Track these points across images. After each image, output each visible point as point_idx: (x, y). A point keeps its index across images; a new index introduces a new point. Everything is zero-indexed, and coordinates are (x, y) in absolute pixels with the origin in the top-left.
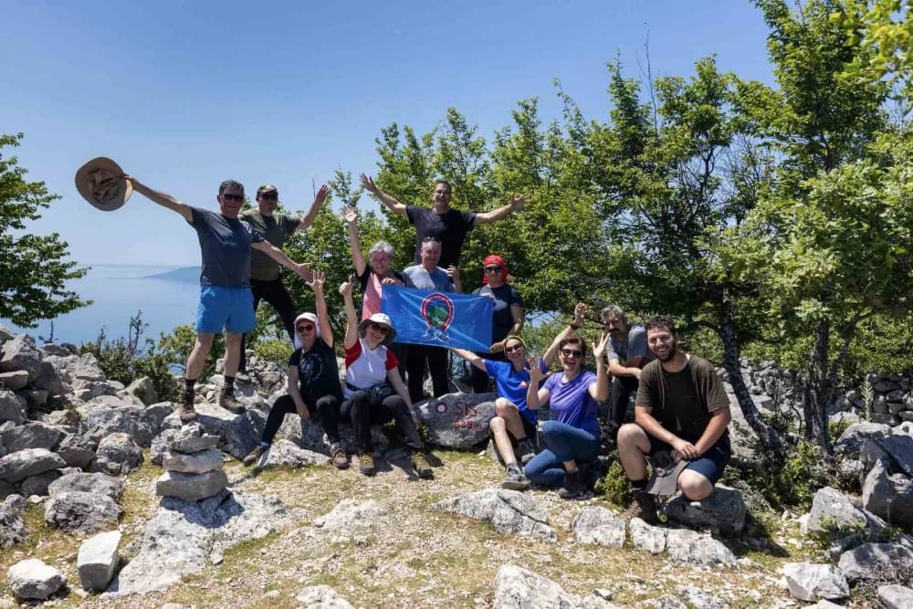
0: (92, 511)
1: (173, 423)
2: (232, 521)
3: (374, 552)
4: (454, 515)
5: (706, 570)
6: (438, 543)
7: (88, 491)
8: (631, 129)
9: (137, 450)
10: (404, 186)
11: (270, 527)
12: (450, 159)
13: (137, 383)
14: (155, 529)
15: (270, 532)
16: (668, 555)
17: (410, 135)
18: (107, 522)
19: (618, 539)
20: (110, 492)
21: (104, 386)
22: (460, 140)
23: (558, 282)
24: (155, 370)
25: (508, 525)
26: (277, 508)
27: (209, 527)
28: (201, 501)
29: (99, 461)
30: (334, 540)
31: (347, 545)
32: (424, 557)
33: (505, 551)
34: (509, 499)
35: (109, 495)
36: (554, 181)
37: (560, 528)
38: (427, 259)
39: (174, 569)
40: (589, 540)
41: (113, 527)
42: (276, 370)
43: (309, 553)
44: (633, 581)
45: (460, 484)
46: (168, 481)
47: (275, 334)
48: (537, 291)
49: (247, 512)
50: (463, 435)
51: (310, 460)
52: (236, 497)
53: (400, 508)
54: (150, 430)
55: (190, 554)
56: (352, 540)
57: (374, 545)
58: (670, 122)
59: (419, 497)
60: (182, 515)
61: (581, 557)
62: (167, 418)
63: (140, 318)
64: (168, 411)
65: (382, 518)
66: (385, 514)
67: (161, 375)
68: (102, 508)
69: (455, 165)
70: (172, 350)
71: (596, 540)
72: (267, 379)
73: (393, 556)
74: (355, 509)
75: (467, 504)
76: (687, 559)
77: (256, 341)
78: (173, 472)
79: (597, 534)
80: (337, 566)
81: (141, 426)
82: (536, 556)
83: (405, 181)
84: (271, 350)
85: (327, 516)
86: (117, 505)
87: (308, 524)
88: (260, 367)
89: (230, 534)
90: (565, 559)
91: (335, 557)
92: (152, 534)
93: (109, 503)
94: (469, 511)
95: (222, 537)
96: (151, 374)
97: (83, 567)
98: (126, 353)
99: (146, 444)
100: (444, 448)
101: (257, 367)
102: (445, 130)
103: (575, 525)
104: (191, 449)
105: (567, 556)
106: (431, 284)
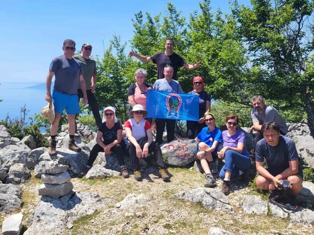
0: (8, 203)
1: (44, 158)
2: (76, 206)
3: (146, 221)
4: (183, 200)
5: (310, 226)
6: (177, 215)
7: (5, 193)
8: (262, 8)
9: (28, 171)
10: (147, 42)
11: (95, 209)
12: (169, 27)
13: (26, 138)
14: (39, 212)
15: (95, 211)
16: (290, 219)
17: (148, 17)
18: (15, 208)
19: (264, 211)
20: (16, 193)
21: (10, 140)
22: (174, 18)
23: (225, 85)
24: (34, 132)
25: (210, 205)
26: (97, 199)
27: (66, 210)
28: (61, 197)
29: (10, 177)
30: (126, 214)
31: (133, 217)
32: (171, 223)
33: (210, 219)
34: (209, 193)
35: (16, 195)
36: (219, 37)
37: (235, 206)
38: (167, 75)
39: (50, 232)
40: (250, 212)
41: (18, 211)
42: (89, 129)
43: (114, 222)
44: (275, 233)
45: (183, 184)
46: (44, 188)
47: (87, 112)
48: (215, 90)
49: (83, 202)
50: (182, 159)
51: (111, 174)
52: (77, 194)
53: (156, 197)
54: (33, 161)
55: (56, 224)
56: (135, 215)
57: (146, 217)
58: (280, 4)
59: (165, 191)
60: (52, 204)
61: (247, 221)
62: (41, 155)
63: (25, 108)
64: (41, 152)
65: (148, 203)
66: (149, 201)
67: (37, 134)
68: (13, 201)
69: (172, 30)
70: (40, 121)
71: (253, 212)
72: (85, 134)
73: (156, 222)
74: (135, 198)
75: (189, 195)
76: (300, 221)
77: (79, 116)
78: (47, 184)
79: (253, 209)
80: (129, 228)
81: (29, 159)
82: (225, 221)
83: (146, 39)
84: (86, 120)
85: (122, 202)
86: (19, 199)
87: (113, 207)
88: (81, 129)
89: (76, 213)
90: (239, 222)
91: (127, 223)
92: (38, 215)
93: (16, 198)
94: (190, 199)
95: (72, 215)
96: (32, 134)
97: (5, 232)
98: (20, 124)
99: (32, 168)
100: (173, 166)
101: (80, 128)
102: (166, 13)
103: (242, 205)
104: (55, 172)
105: (240, 220)
106: (170, 87)
